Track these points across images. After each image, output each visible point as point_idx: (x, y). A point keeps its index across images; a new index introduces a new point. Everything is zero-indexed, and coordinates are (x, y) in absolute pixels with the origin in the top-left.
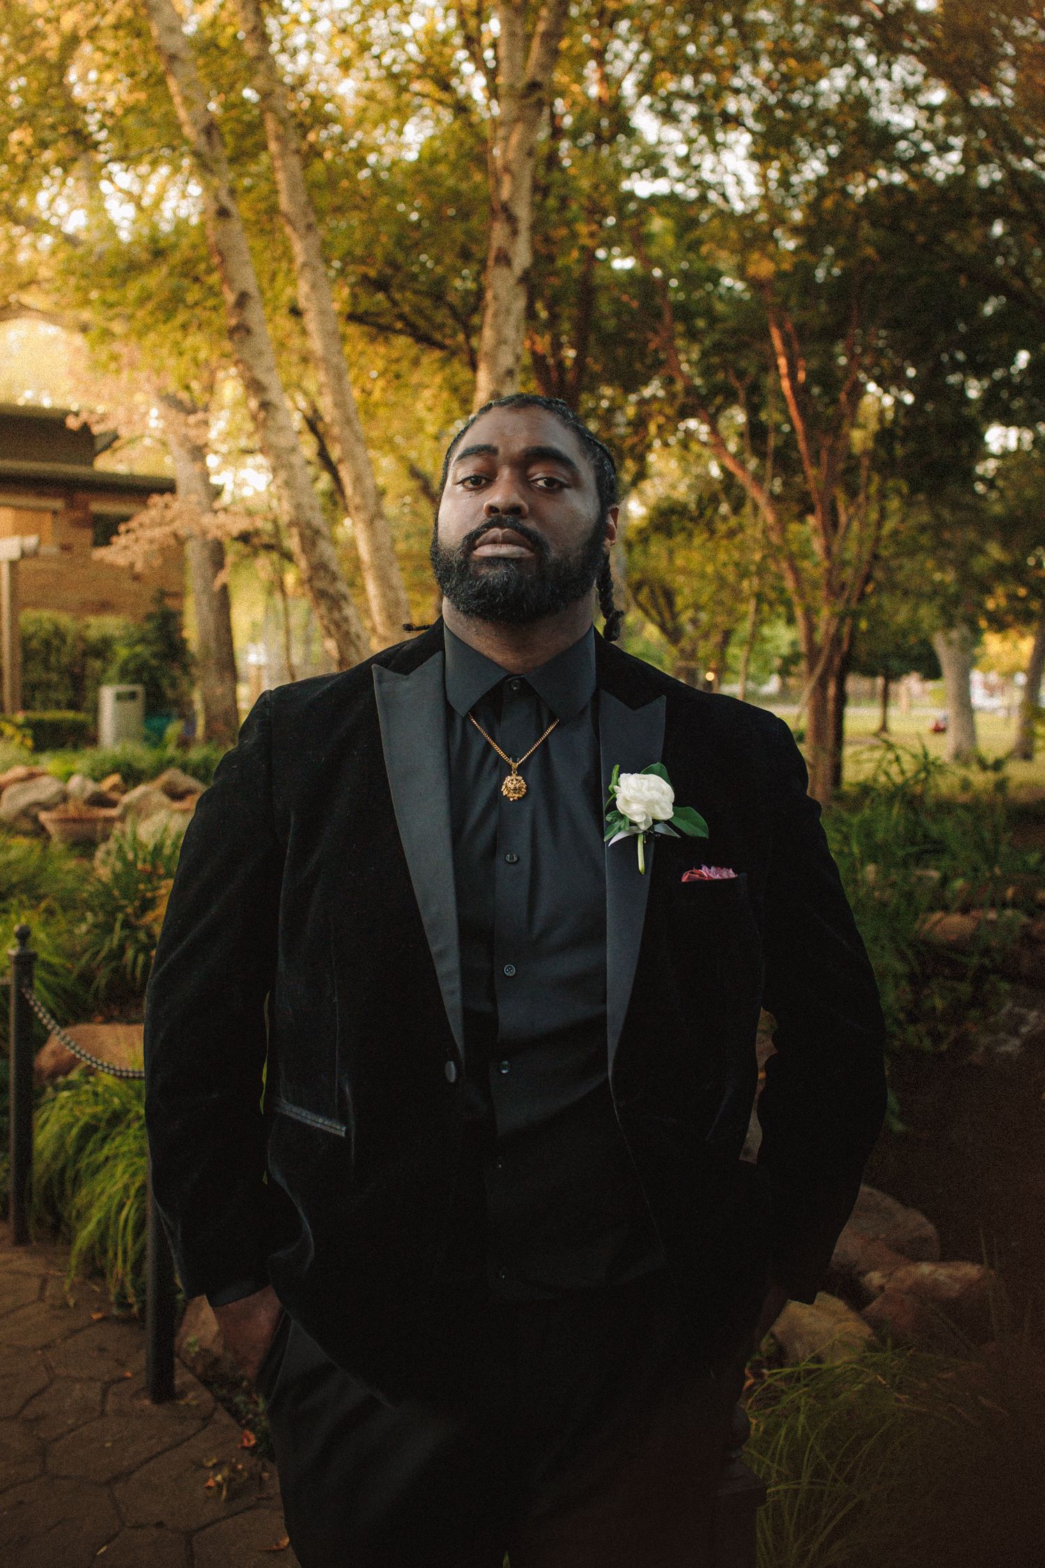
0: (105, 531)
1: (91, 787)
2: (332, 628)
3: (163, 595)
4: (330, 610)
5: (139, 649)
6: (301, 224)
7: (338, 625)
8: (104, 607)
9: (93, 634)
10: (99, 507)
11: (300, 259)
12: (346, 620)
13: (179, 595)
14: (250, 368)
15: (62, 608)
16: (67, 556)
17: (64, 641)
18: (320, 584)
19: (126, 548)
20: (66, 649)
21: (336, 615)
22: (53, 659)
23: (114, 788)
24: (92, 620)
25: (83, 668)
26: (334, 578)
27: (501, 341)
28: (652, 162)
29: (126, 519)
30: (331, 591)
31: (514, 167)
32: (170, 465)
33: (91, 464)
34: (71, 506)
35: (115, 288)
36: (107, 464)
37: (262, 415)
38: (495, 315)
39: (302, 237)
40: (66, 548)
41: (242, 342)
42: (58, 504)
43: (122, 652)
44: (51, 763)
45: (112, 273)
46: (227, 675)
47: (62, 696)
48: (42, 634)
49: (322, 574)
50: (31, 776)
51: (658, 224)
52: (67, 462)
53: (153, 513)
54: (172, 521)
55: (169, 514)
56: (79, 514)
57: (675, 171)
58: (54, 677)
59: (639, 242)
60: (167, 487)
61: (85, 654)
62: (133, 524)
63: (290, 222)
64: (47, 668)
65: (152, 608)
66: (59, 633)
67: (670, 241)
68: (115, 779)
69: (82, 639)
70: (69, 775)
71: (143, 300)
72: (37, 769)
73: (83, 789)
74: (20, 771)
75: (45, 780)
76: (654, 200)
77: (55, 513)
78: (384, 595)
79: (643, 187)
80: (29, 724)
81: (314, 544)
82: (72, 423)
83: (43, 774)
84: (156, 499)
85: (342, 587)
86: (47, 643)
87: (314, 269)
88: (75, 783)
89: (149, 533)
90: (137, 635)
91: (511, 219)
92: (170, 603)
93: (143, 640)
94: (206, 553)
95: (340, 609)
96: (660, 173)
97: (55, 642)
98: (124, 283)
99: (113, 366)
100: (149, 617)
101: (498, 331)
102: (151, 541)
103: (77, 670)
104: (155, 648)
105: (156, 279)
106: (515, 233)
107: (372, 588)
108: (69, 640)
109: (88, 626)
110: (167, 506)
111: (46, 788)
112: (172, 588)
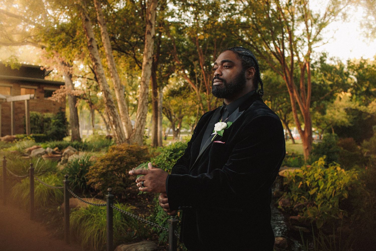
0: (49, 94)
1: (52, 150)
2: (112, 114)
3: (61, 108)
4: (111, 110)
5: (57, 120)
6: (102, 24)
7: (113, 113)
8: (47, 111)
9: (45, 117)
10: (45, 88)
11: (102, 32)
12: (115, 112)
13: (65, 109)
14: (93, 56)
15: (38, 111)
16: (39, 99)
17: (39, 119)
18: (109, 104)
19: (55, 97)
20: (39, 120)
21: (113, 111)
22: (36, 123)
23: (57, 150)
24: (45, 114)
25: (43, 125)
26: (112, 103)
27: (148, 51)
28: (172, 14)
29: (54, 91)
30: (112, 105)
31: (152, 12)
32: (64, 79)
33: (44, 78)
34: (39, 88)
35: (53, 38)
36: (47, 78)
37: (96, 66)
38: (147, 46)
39: (102, 27)
40: (38, 98)
41: (91, 49)
42: (36, 87)
43: (53, 121)
44: (41, 145)
45: (52, 34)
47: (38, 131)
48: (34, 117)
49: (109, 102)
50: (38, 148)
51: (172, 28)
52: (37, 78)
53: (61, 90)
54: (65, 91)
55: (64, 90)
56: (41, 90)
57: (176, 16)
58: (37, 127)
59: (168, 32)
60: (63, 84)
61: (43, 122)
62: (56, 92)
63: (100, 23)
64: (35, 124)
65: (59, 111)
66: (37, 117)
67: (174, 32)
68: (57, 148)
69: (42, 118)
70: (46, 148)
71: (60, 40)
72: (39, 146)
73: (50, 151)
74: (35, 146)
75: (41, 149)
76: (172, 23)
77: (35, 89)
78: (122, 107)
80: (33, 137)
81: (108, 95)
82: (42, 69)
83: (41, 147)
84: (62, 86)
85: (114, 105)
86: (35, 119)
87: (105, 34)
88: (48, 149)
89: (60, 94)
90: (57, 117)
91: (151, 24)
92: (62, 110)
93: (58, 118)
94: (72, 99)
95: (113, 110)
96: (173, 17)
97: (37, 119)
98: (55, 36)
99: (52, 56)
100: (58, 113)
101: (148, 49)
102: (61, 96)
103: (42, 125)
104: (61, 120)
105: (63, 35)
106: (151, 27)
107: (119, 105)
108: (40, 118)
109: (44, 115)
110: (64, 88)
111: (42, 150)
112: (63, 107)
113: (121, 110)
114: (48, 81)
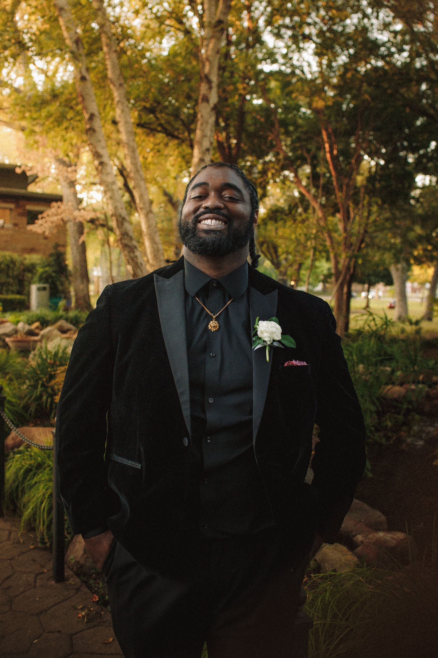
0: (33, 217)
1: (27, 327)
2: (130, 260)
3: (57, 246)
4: (129, 252)
5: (47, 269)
6: (117, 84)
7: (133, 260)
8: (32, 250)
9: (27, 262)
10: (30, 207)
11: (117, 99)
12: (136, 257)
13: (64, 246)
14: (95, 147)
15: (14, 250)
16: (17, 228)
17: (15, 265)
18: (126, 241)
19: (41, 225)
20: (15, 269)
21: (132, 255)
22: (10, 273)
23: (37, 328)
24: (27, 256)
25: (23, 277)
26: (131, 239)
27: (204, 136)
28: (271, 56)
29: (41, 212)
30: (130, 244)
31: (211, 58)
32: (60, 189)
33: (26, 188)
34: (17, 207)
35: (36, 112)
36: (33, 189)
37: (100, 168)
38: (202, 125)
39: (117, 90)
40: (16, 225)
41: (91, 135)
42: (12, 206)
43: (40, 270)
44: (10, 317)
45: (35, 105)
46: (85, 281)
47: (15, 288)
48: (6, 262)
49: (126, 237)
50: (2, 322)
51: (273, 84)
52: (15, 187)
53: (53, 210)
54: (62, 213)
55: (60, 211)
56: (20, 210)
57: (281, 60)
58: (11, 280)
59: (265, 92)
60: (59, 199)
61: (24, 270)
62: (44, 215)
63: (112, 82)
64: (8, 276)
65: (53, 251)
66: (13, 262)
67: (278, 92)
68: (37, 324)
69: (22, 264)
70: (18, 322)
71: (49, 116)
72: (4, 319)
73: (24, 329)
75: (8, 324)
76: (271, 74)
77: (11, 210)
78: (152, 247)
79: (267, 67)
81: (122, 224)
82: (18, 171)
83: (7, 322)
84: (54, 204)
85: (135, 243)
86: (8, 266)
87: (123, 104)
88: (20, 325)
89: (51, 219)
90: (46, 264)
91: (209, 82)
92: (61, 249)
93: (48, 265)
94: (75, 228)
95: (134, 252)
96: (275, 61)
97: (11, 266)
98: (40, 110)
99: (35, 146)
100: (51, 255)
101: (203, 131)
102: (52, 222)
103: (21, 277)
104: (54, 268)
105: (54, 108)
106: (210, 88)
107: (147, 243)
108: (17, 264)
109: (25, 259)
110: (59, 207)
111: (8, 328)
112: (61, 243)
113: (151, 253)
114: (32, 193)
